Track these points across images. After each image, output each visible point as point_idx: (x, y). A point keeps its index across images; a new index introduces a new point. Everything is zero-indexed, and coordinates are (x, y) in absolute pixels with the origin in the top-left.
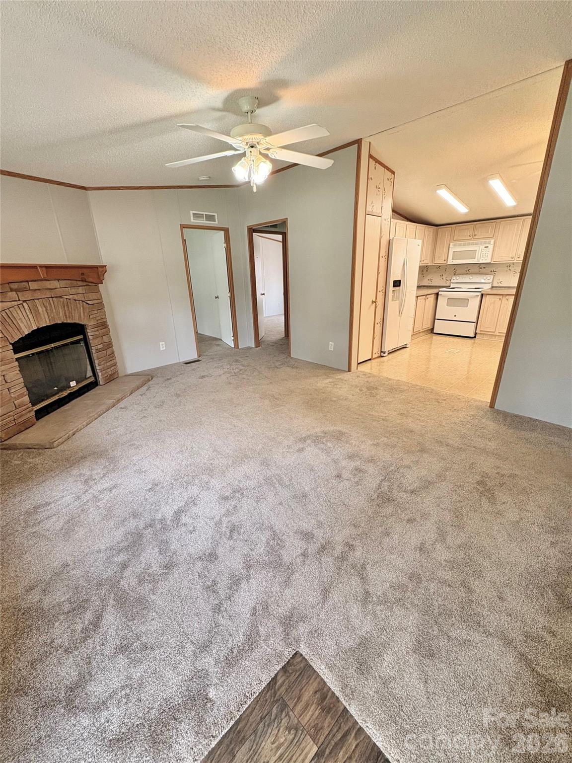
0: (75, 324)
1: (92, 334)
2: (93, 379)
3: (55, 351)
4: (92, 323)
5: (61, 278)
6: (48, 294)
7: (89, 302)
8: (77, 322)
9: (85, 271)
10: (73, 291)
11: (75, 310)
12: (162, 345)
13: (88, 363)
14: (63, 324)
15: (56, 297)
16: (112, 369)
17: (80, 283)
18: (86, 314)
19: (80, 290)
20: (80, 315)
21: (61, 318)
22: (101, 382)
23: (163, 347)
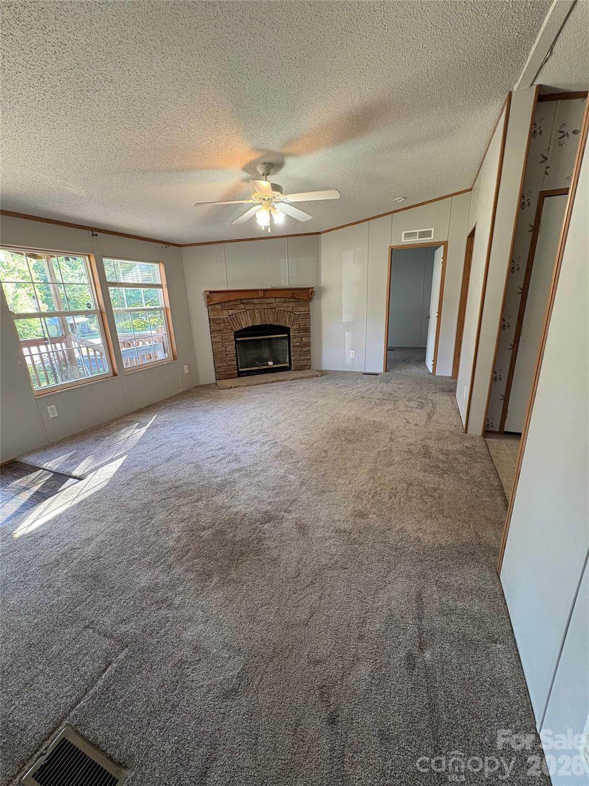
0: (281, 326)
1: (293, 334)
2: (288, 365)
3: (263, 341)
4: (295, 327)
5: (277, 296)
6: (265, 306)
7: (296, 313)
8: (282, 325)
9: (296, 292)
10: (285, 305)
11: (282, 317)
12: (353, 353)
13: (288, 353)
14: (271, 325)
15: (270, 308)
16: (304, 361)
17: (292, 300)
18: (290, 320)
19: (291, 304)
20: (286, 320)
21: (270, 321)
22: (292, 369)
23: (352, 355)
